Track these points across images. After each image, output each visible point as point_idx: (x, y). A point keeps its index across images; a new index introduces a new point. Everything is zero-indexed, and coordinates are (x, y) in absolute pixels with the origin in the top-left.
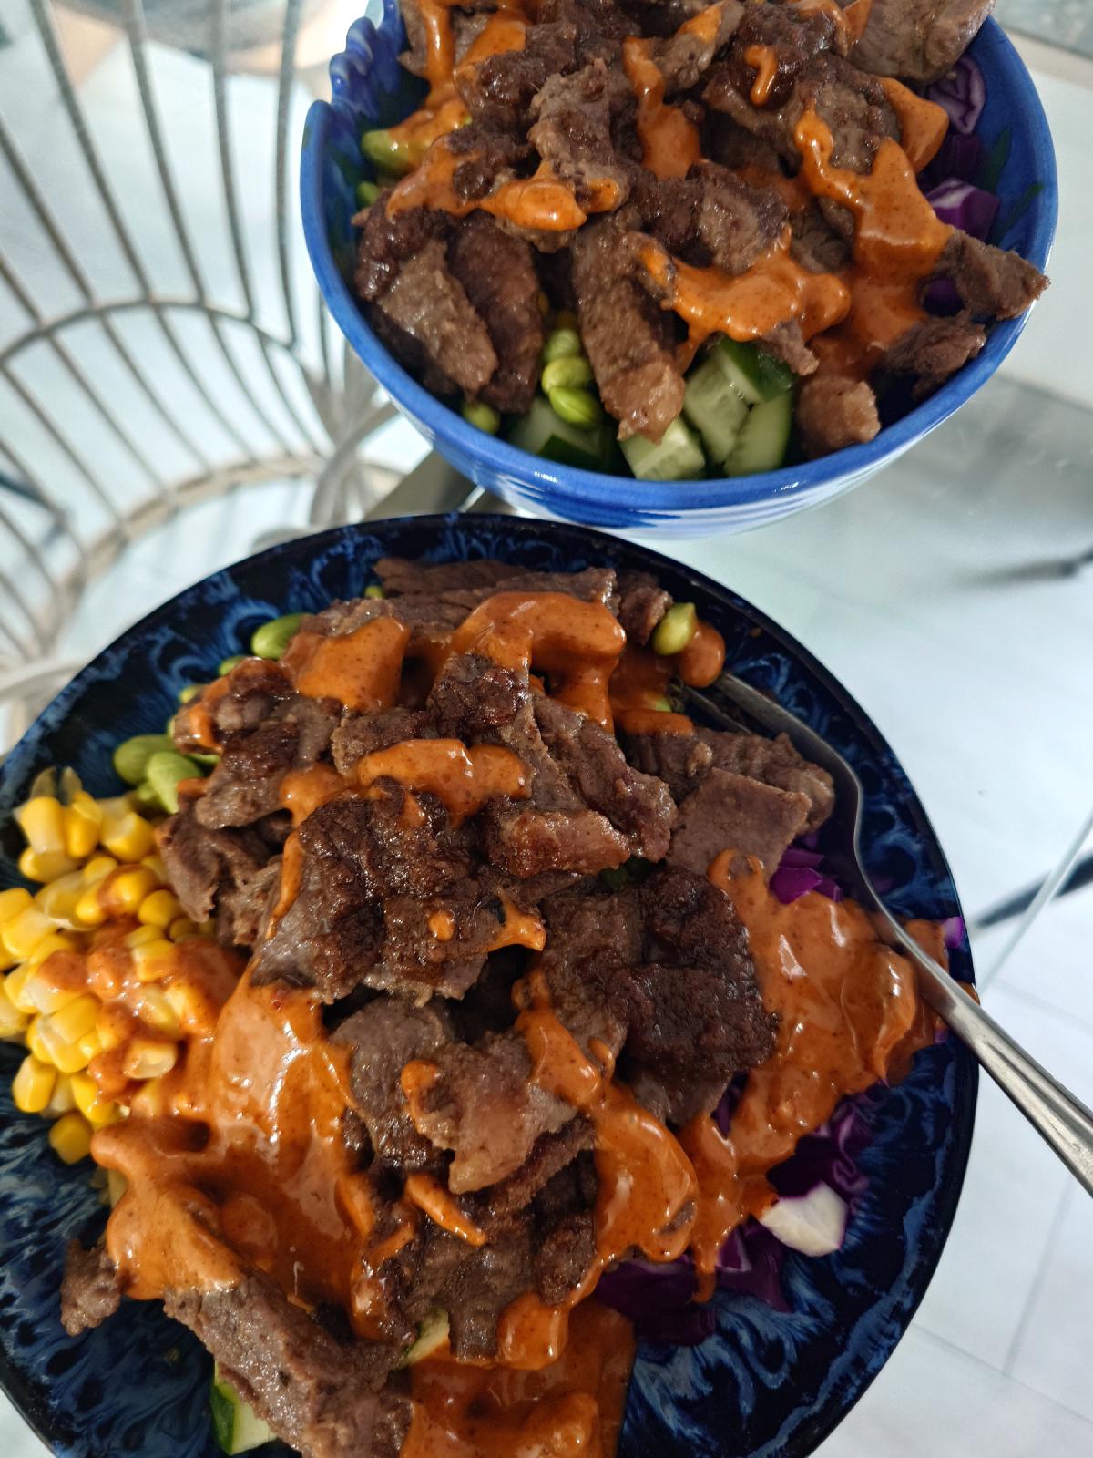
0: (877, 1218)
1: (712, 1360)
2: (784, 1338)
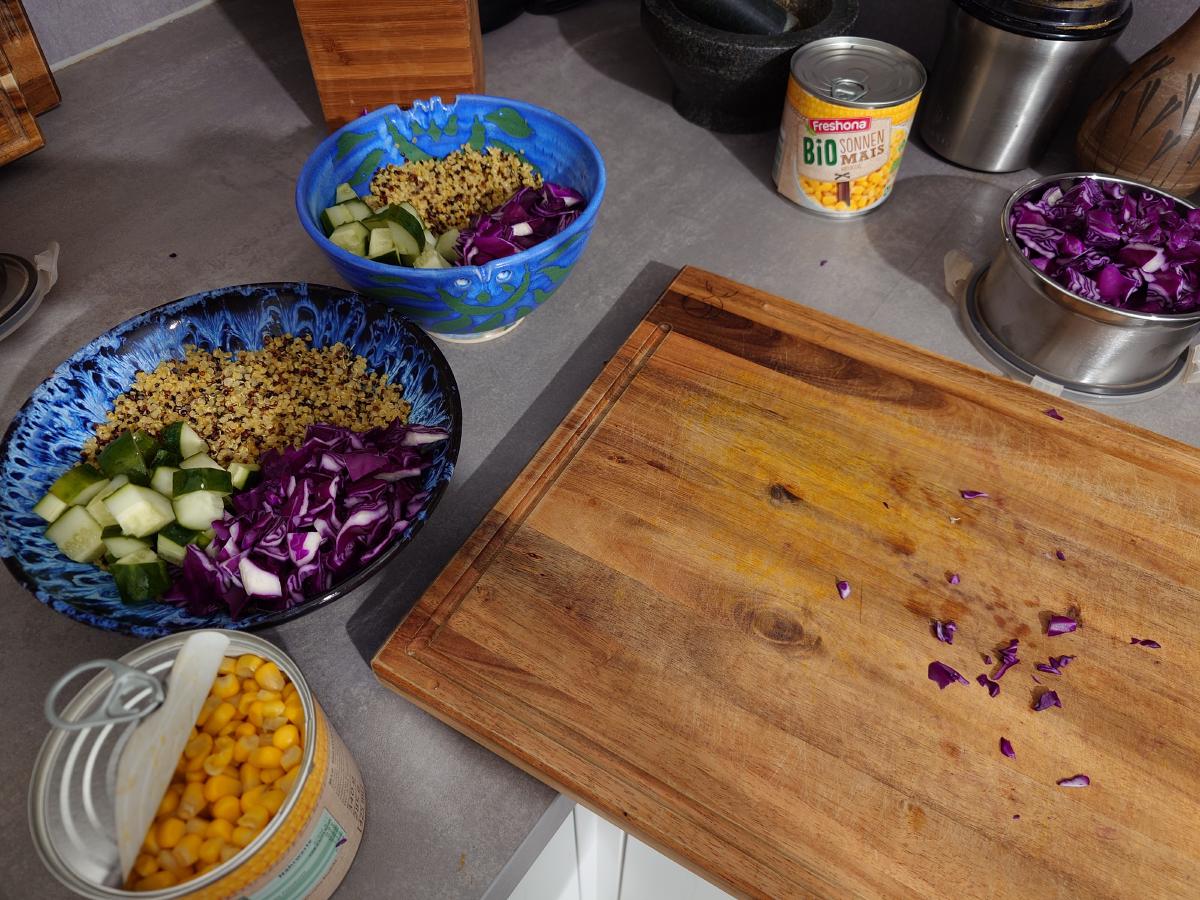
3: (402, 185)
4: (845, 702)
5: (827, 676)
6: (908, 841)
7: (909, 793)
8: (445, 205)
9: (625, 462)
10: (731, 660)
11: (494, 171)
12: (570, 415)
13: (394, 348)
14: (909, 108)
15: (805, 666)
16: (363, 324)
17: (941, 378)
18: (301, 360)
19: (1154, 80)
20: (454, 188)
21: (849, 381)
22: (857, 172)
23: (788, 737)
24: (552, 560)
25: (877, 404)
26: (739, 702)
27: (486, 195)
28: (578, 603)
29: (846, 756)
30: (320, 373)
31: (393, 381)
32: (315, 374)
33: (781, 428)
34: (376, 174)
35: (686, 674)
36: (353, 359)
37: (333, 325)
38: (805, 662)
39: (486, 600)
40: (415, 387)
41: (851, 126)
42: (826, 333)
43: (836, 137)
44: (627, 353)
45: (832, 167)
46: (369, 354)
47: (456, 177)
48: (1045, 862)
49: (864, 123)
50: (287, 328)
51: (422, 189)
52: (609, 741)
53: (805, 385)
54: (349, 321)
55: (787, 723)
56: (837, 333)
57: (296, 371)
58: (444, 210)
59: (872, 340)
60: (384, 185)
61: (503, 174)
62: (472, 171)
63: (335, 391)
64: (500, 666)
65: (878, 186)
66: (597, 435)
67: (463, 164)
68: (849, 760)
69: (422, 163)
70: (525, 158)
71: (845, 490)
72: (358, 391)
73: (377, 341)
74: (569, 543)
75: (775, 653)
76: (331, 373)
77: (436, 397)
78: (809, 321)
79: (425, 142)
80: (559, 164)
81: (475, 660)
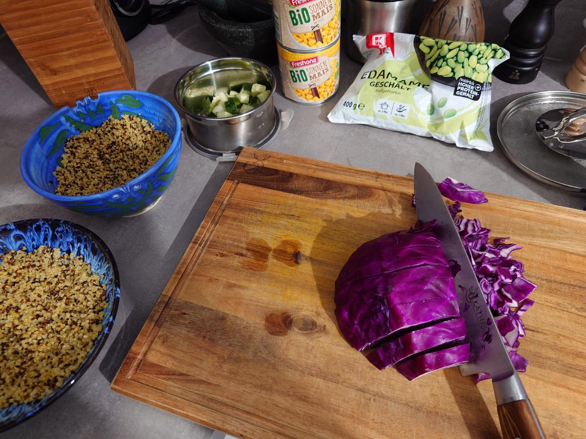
3: (81, 145)
4: (339, 355)
5: (330, 344)
6: (374, 417)
7: (373, 393)
8: (107, 149)
9: (224, 256)
10: (284, 346)
11: (128, 127)
12: (195, 237)
13: (71, 239)
14: (335, 48)
15: (319, 341)
16: (51, 232)
17: (370, 182)
18: (24, 261)
19: (443, 12)
20: (110, 140)
21: (327, 192)
22: (319, 82)
23: (315, 379)
24: (193, 314)
25: (341, 201)
26: (290, 367)
27: (127, 139)
28: (208, 334)
29: (342, 382)
30: (38, 264)
31: (77, 255)
32: (34, 266)
33: (297, 223)
34: (65, 142)
35: (263, 358)
36: (52, 251)
37: (35, 238)
38: (319, 339)
39: (164, 342)
40: (89, 255)
41: (309, 62)
42: (314, 169)
43: (304, 68)
44: (219, 199)
45: (306, 82)
46: (60, 246)
47: (109, 134)
48: (437, 413)
49: (315, 60)
50: (11, 248)
51: (93, 144)
52: (230, 401)
53: (307, 198)
54: (43, 233)
55: (313, 372)
56: (319, 168)
57: (24, 267)
58: (107, 152)
59: (336, 169)
60: (72, 147)
61: (133, 128)
62: (117, 129)
63: (48, 270)
64: (173, 375)
65: (330, 86)
66: (209, 245)
67: (111, 127)
68: (344, 384)
69: (89, 131)
70: (142, 117)
71: (330, 248)
72: (61, 266)
73: (61, 238)
74: (201, 304)
75: (304, 338)
76: (43, 262)
77: (100, 256)
78: (305, 165)
79: (88, 120)
80: (159, 117)
81: (161, 374)
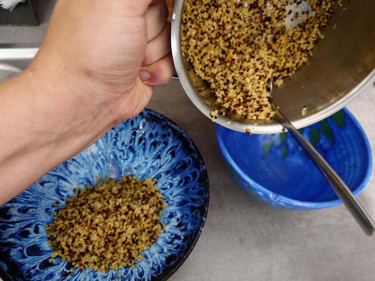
0: (11, 260)
1: (12, 218)
2: (5, 231)
13: (189, 228)
16: (197, 205)
31: (175, 235)
54: (197, 197)
73: (192, 217)
